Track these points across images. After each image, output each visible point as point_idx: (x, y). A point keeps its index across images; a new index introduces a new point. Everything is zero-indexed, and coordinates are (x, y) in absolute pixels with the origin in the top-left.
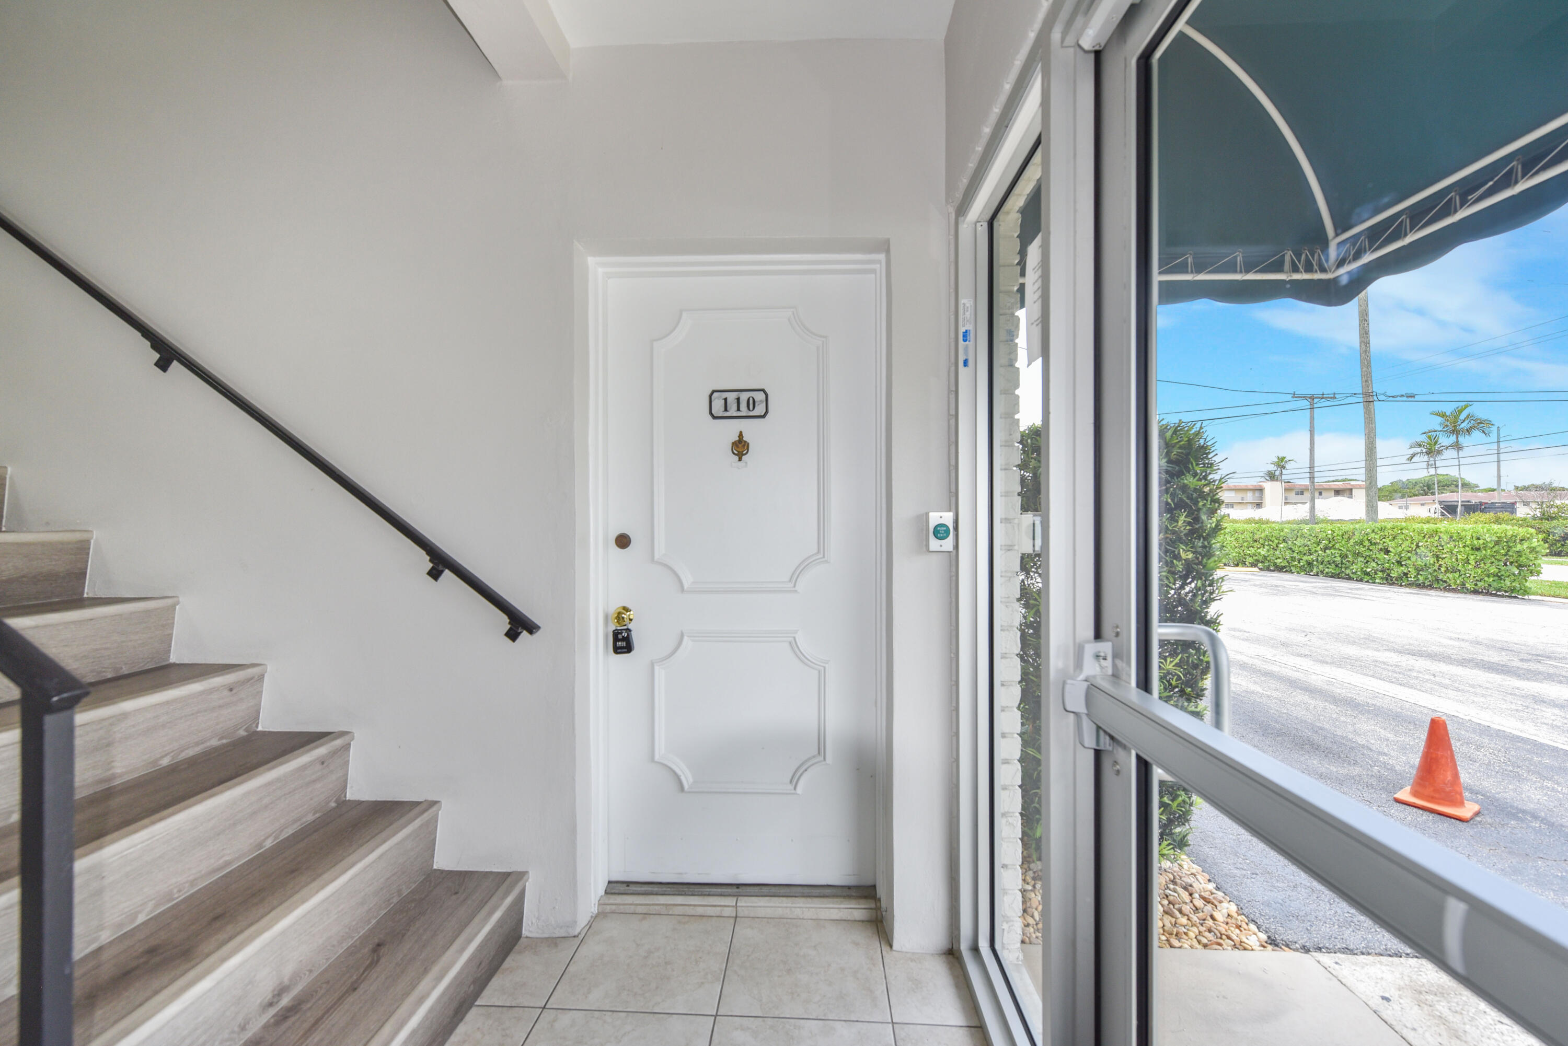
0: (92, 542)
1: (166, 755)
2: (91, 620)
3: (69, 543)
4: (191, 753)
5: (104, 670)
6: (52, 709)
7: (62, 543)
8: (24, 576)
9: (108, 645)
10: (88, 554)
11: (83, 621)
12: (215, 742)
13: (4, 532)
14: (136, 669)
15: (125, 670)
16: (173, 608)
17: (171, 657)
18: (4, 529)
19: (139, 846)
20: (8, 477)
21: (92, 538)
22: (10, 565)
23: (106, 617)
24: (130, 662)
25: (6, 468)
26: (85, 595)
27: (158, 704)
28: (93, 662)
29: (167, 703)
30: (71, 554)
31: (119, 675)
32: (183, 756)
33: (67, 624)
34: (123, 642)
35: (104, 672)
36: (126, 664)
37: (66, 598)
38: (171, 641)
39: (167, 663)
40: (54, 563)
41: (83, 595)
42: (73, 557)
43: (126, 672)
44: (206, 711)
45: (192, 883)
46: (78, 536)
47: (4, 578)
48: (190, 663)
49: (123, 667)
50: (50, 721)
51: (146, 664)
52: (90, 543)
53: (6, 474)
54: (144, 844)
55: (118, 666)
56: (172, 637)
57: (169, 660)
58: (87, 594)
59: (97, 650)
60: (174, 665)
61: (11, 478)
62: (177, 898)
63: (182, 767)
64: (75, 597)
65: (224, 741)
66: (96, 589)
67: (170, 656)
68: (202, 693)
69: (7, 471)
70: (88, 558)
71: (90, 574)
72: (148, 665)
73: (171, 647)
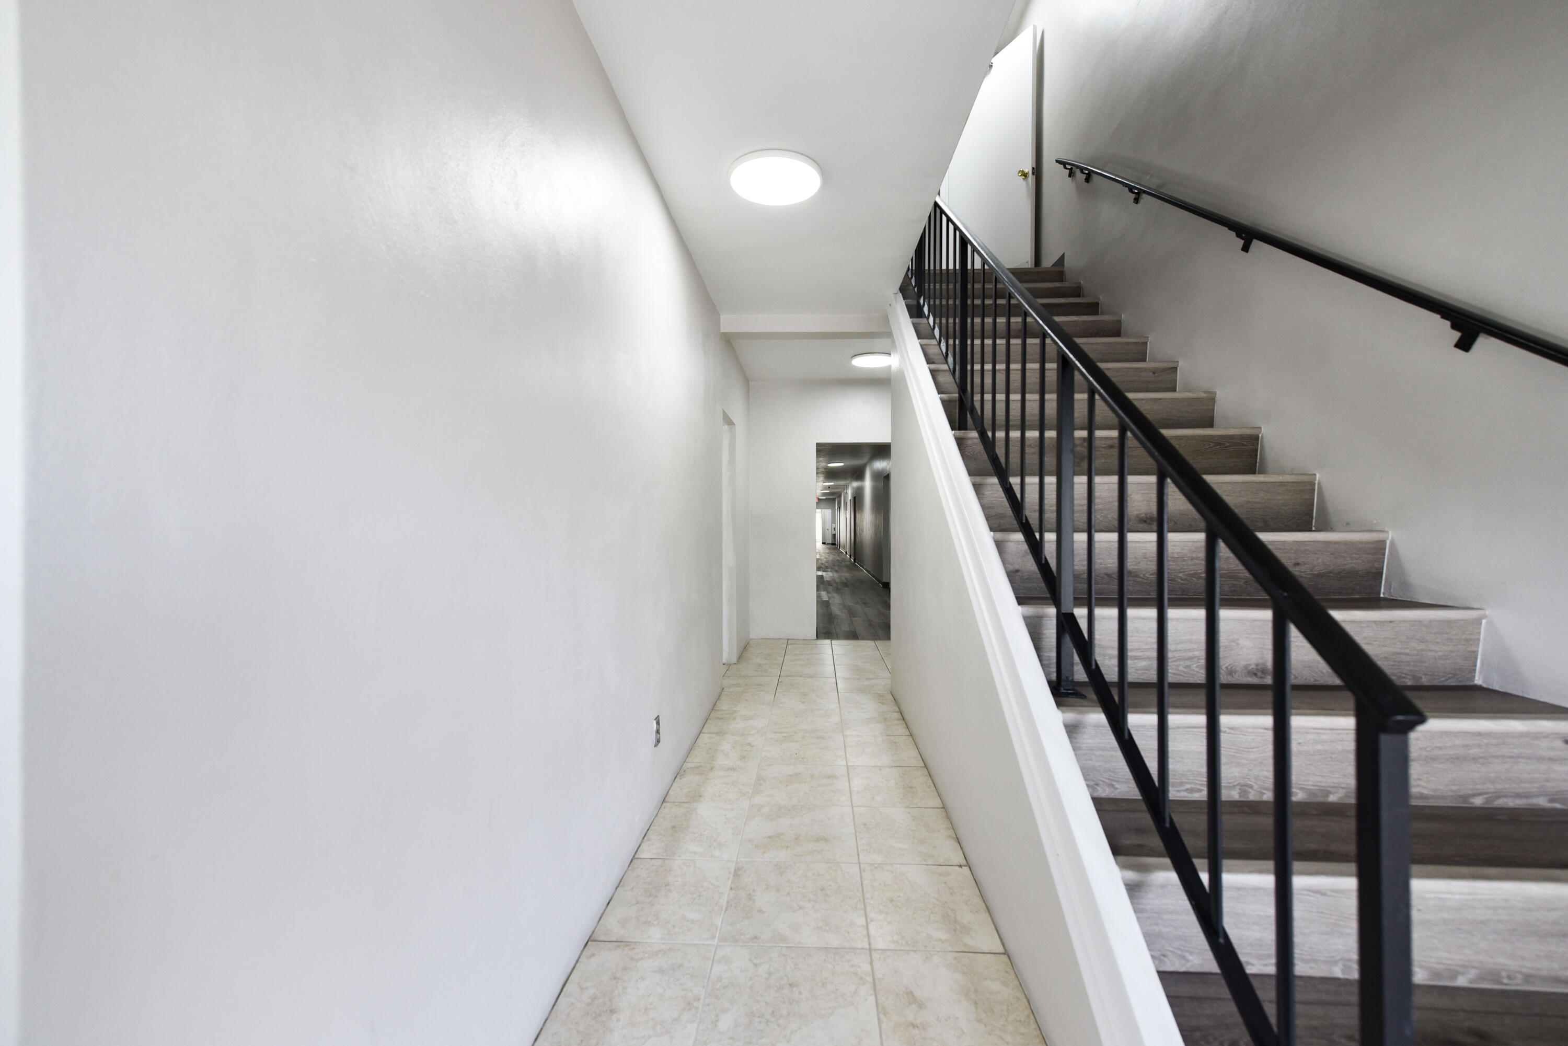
0: (1388, 542)
1: (1480, 794)
2: (1391, 622)
3: (1367, 543)
4: (1511, 803)
5: (1403, 675)
6: (1386, 730)
7: (1361, 543)
8: (1331, 572)
9: (1407, 651)
10: (1384, 554)
11: (1384, 622)
12: (1542, 802)
13: (1314, 531)
14: (1436, 682)
15: (1425, 681)
16: (1478, 621)
17: (1477, 678)
18: (1313, 529)
19: (1458, 897)
20: (1316, 482)
21: (1388, 538)
22: (1320, 561)
23: (1405, 621)
24: (1430, 673)
25: (1315, 474)
26: (1382, 595)
27: (1469, 733)
28: (1393, 665)
29: (1479, 734)
30: (1369, 554)
31: (1418, 684)
32: (1500, 803)
33: (1369, 623)
34: (1422, 650)
35: (1404, 677)
36: (1426, 675)
37: (1364, 596)
38: (1476, 659)
39: (1471, 683)
40: (1354, 561)
41: (1380, 594)
42: (1370, 556)
43: (1426, 684)
44: (1529, 758)
45: (1528, 978)
46: (1374, 536)
47: (1316, 572)
48: (1501, 690)
49: (1423, 677)
50: (1385, 740)
51: (1447, 680)
52: (1386, 543)
53: (1315, 480)
54: (1464, 897)
55: (1417, 674)
56: (1477, 655)
57: (1474, 681)
58: (1384, 594)
59: (1397, 653)
60: (1479, 688)
61: (1319, 483)
62: (1506, 984)
63: (1501, 818)
64: (1372, 596)
65: (1557, 806)
66: (1392, 591)
67: (1474, 676)
68: (1522, 735)
69: (1316, 478)
70: (1384, 558)
71: (1386, 575)
72: (1449, 681)
73: (1476, 666)
